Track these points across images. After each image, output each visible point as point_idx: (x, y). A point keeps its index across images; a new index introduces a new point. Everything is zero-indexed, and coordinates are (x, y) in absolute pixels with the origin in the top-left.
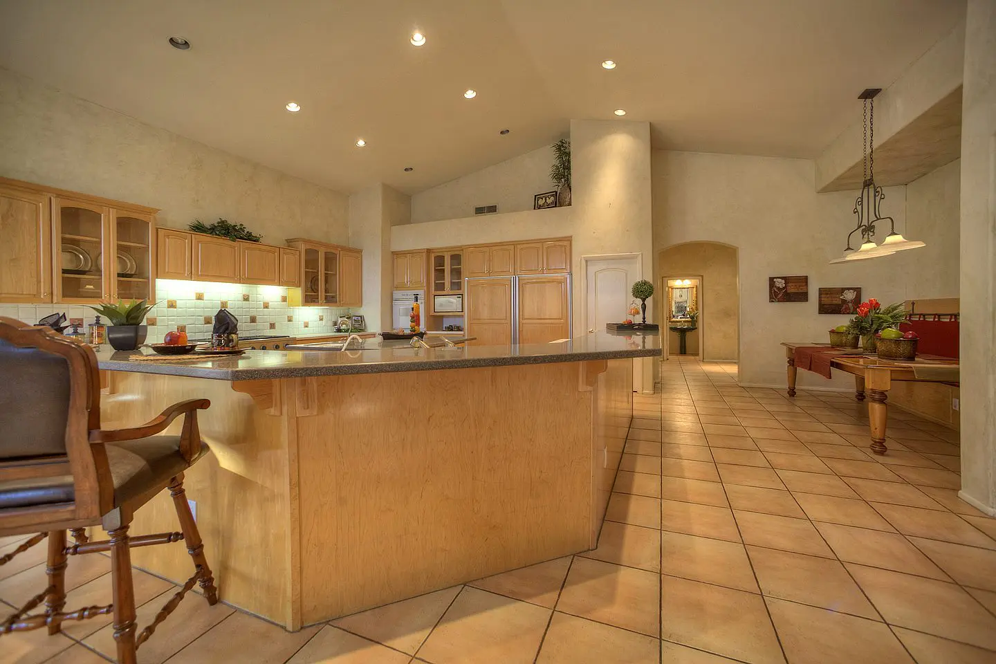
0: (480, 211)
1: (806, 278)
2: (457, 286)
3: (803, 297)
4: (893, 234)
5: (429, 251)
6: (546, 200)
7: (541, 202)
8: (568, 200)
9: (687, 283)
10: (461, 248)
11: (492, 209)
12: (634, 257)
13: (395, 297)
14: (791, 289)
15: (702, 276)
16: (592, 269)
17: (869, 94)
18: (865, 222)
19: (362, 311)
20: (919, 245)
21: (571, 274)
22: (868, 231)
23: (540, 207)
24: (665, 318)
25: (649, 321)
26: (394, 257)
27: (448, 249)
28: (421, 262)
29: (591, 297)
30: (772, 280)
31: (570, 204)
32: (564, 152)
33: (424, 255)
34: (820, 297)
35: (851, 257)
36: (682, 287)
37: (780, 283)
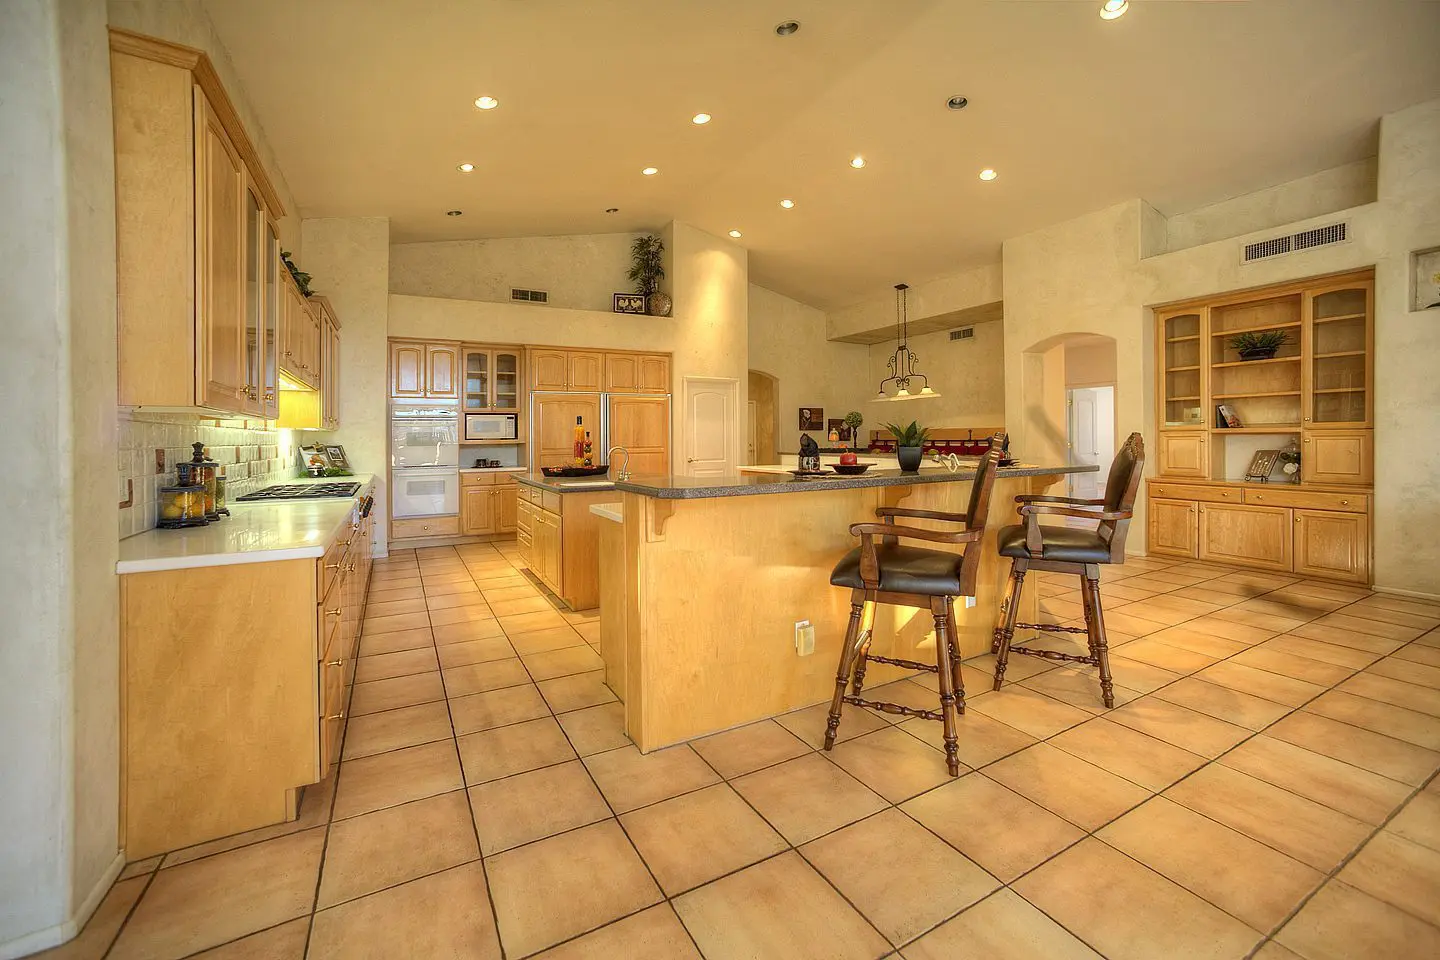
0: (520, 295)
1: (822, 410)
2: (506, 401)
4: (926, 387)
5: (462, 342)
6: (630, 302)
7: (623, 304)
8: (667, 309)
10: (514, 348)
11: (538, 297)
12: (733, 383)
16: (692, 391)
17: (901, 287)
18: (899, 374)
20: (939, 395)
21: (672, 395)
22: (903, 381)
23: (623, 310)
26: (393, 347)
27: (489, 346)
30: (801, 410)
31: (669, 315)
32: (647, 249)
33: (457, 349)
34: (829, 427)
35: (883, 398)
37: (807, 414)
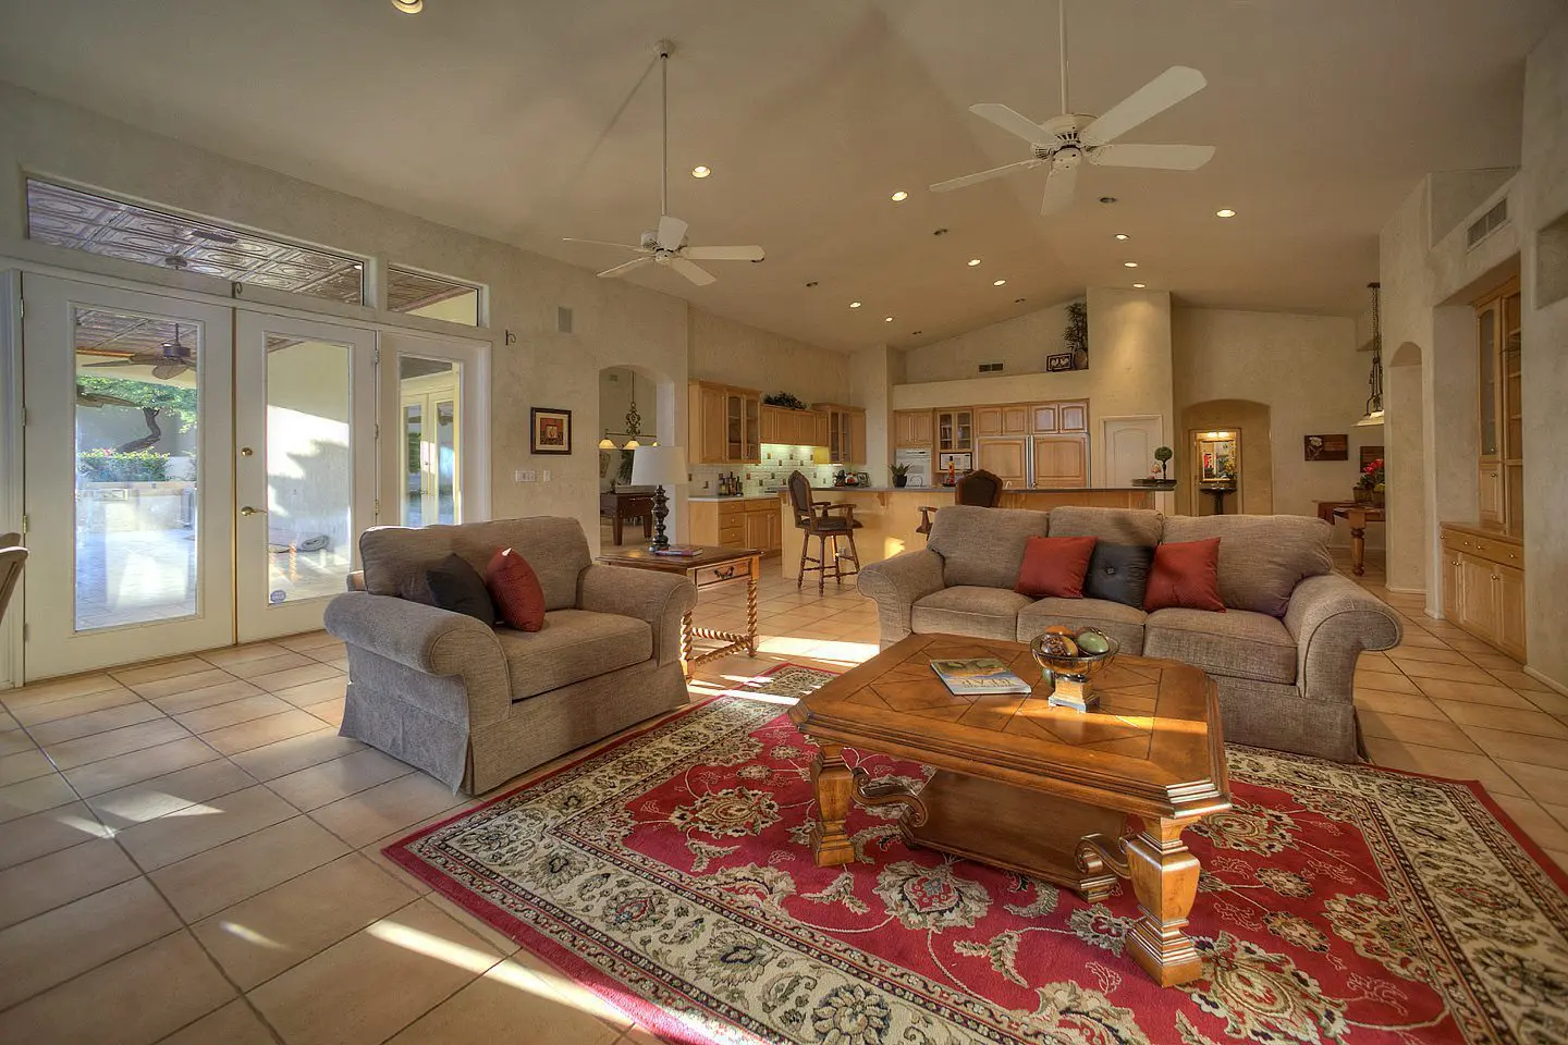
0: (984, 368)
1: (1345, 437)
2: (965, 444)
3: (1342, 455)
5: (935, 409)
6: (1059, 362)
7: (1054, 363)
8: (1084, 363)
9: (1224, 435)
10: (971, 408)
11: (998, 367)
12: (1155, 419)
13: (898, 454)
14: (1329, 447)
15: (1240, 429)
16: (1111, 429)
17: (1373, 286)
19: (865, 469)
21: (1088, 433)
22: (1377, 401)
23: (1054, 369)
24: (1193, 478)
25: (1170, 477)
26: (896, 416)
27: (956, 408)
28: (927, 420)
29: (1110, 458)
30: (1307, 439)
31: (1087, 367)
32: (1079, 314)
33: (930, 414)
34: (1362, 456)
36: (1218, 440)
37: (1317, 442)
